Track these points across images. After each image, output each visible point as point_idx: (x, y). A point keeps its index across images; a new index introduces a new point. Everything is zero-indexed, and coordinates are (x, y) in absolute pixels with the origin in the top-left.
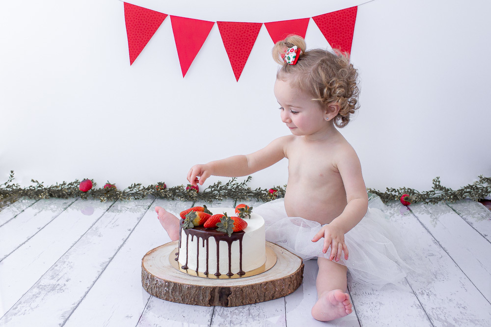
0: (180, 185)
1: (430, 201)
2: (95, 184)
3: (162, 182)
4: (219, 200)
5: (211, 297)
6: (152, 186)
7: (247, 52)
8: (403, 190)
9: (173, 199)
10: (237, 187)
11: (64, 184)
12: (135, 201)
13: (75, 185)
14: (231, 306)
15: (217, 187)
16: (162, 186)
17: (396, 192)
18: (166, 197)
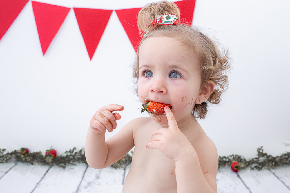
0: (38, 151)
1: (256, 167)
3: (26, 148)
4: (73, 164)
6: (15, 151)
7: (99, 35)
8: (232, 157)
9: (32, 164)
15: (72, 152)
16: (25, 151)
17: (226, 159)
18: (26, 161)
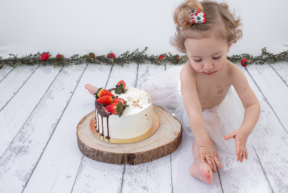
0: (103, 54)
1: (259, 62)
2: (51, 55)
3: (92, 53)
4: (128, 63)
5: (123, 159)
6: (86, 55)
8: (243, 55)
9: (99, 64)
10: (139, 55)
11: (31, 55)
12: (76, 65)
13: (38, 56)
14: (136, 164)
15: (127, 55)
16: (92, 55)
17: (238, 57)
18: (94, 62)
